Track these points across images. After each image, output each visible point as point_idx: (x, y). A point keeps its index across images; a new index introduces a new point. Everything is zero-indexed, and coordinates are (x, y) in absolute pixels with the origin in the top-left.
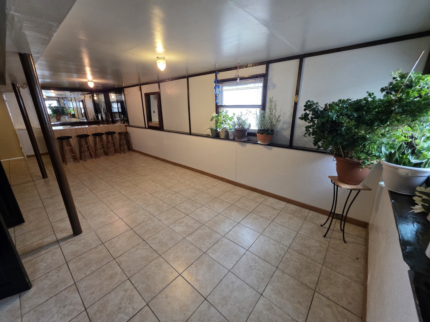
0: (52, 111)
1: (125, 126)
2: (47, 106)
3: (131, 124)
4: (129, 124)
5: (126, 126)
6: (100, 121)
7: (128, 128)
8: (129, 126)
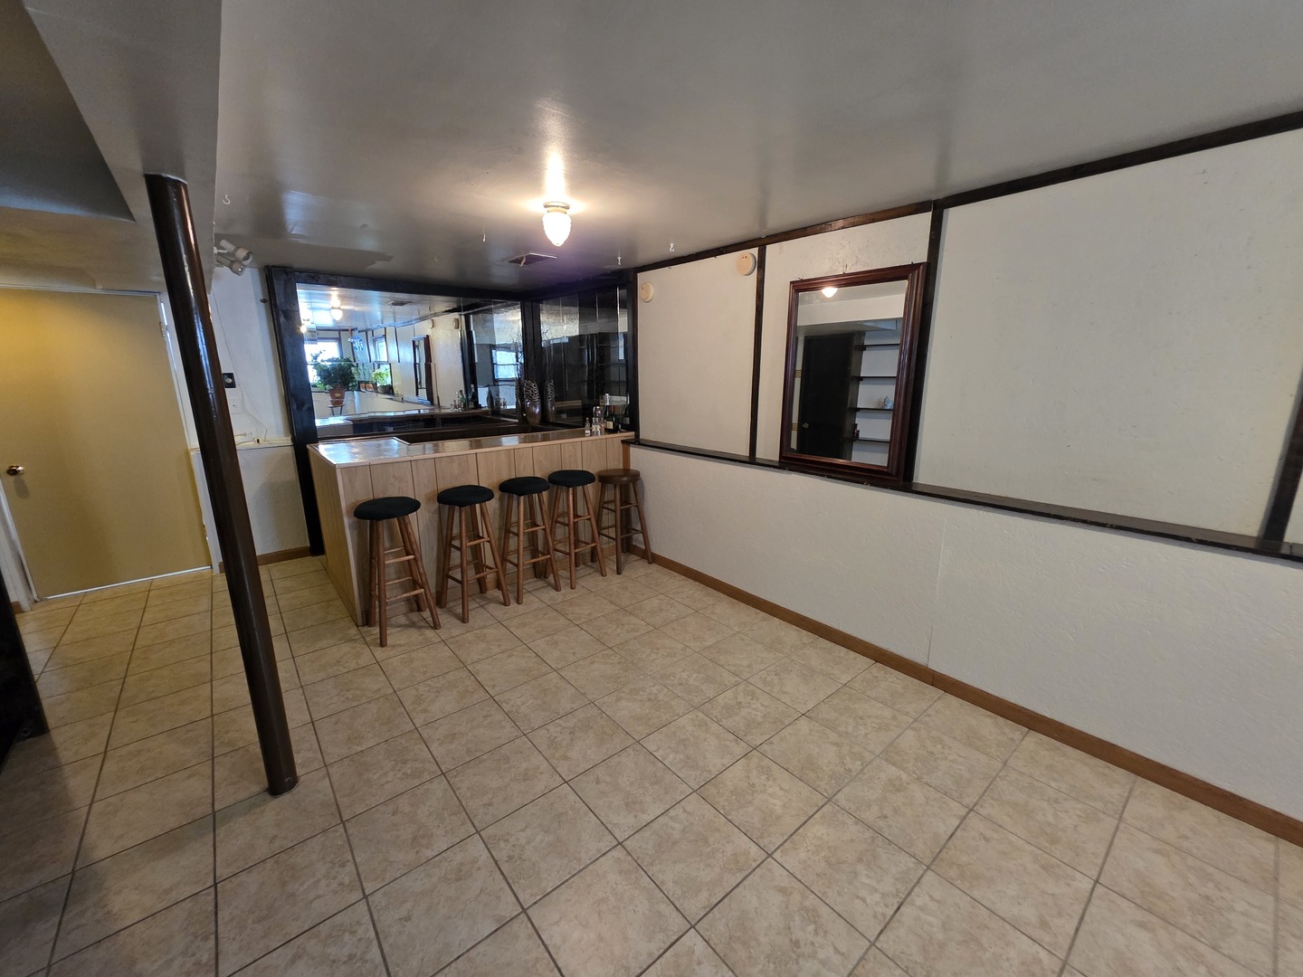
0: (319, 375)
1: (622, 441)
2: (309, 359)
3: (645, 434)
4: (637, 435)
5: (626, 443)
6: (486, 412)
7: (635, 451)
8: (637, 442)
